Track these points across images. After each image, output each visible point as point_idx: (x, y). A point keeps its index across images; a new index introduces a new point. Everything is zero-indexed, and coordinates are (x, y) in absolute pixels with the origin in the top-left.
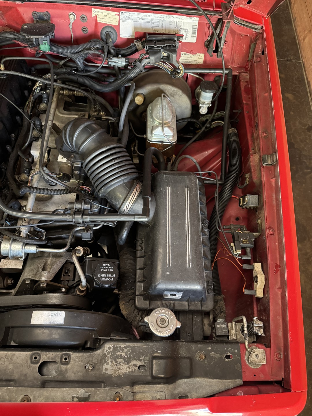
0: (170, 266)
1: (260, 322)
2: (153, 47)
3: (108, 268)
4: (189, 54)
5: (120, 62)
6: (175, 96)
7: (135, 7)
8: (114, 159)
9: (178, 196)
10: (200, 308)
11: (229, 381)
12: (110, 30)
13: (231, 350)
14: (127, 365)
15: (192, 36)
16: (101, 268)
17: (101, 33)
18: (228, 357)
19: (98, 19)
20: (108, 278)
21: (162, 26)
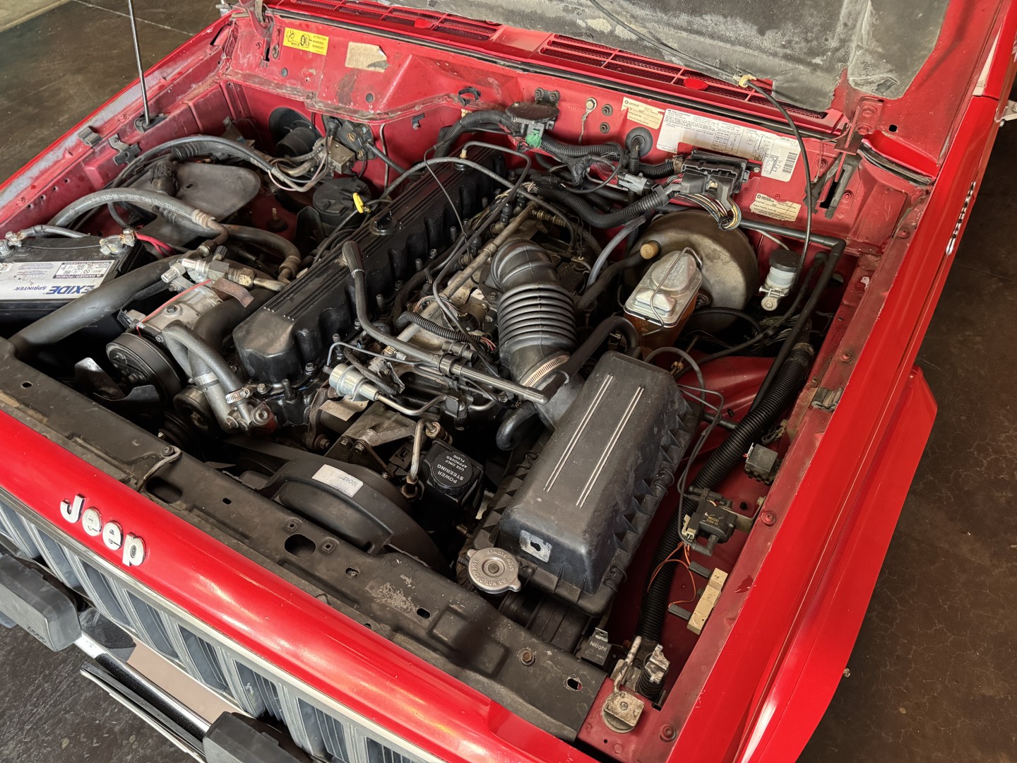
0: (548, 491)
1: (665, 660)
2: (695, 169)
3: (458, 463)
4: (772, 199)
5: (637, 184)
6: (715, 261)
7: (690, 104)
8: (542, 305)
9: (619, 395)
10: (576, 599)
11: (552, 720)
12: (643, 134)
13: (585, 675)
14: (404, 598)
15: (784, 171)
16: (448, 457)
17: (628, 136)
18: (573, 684)
19: (629, 115)
20: (451, 476)
21: (732, 144)
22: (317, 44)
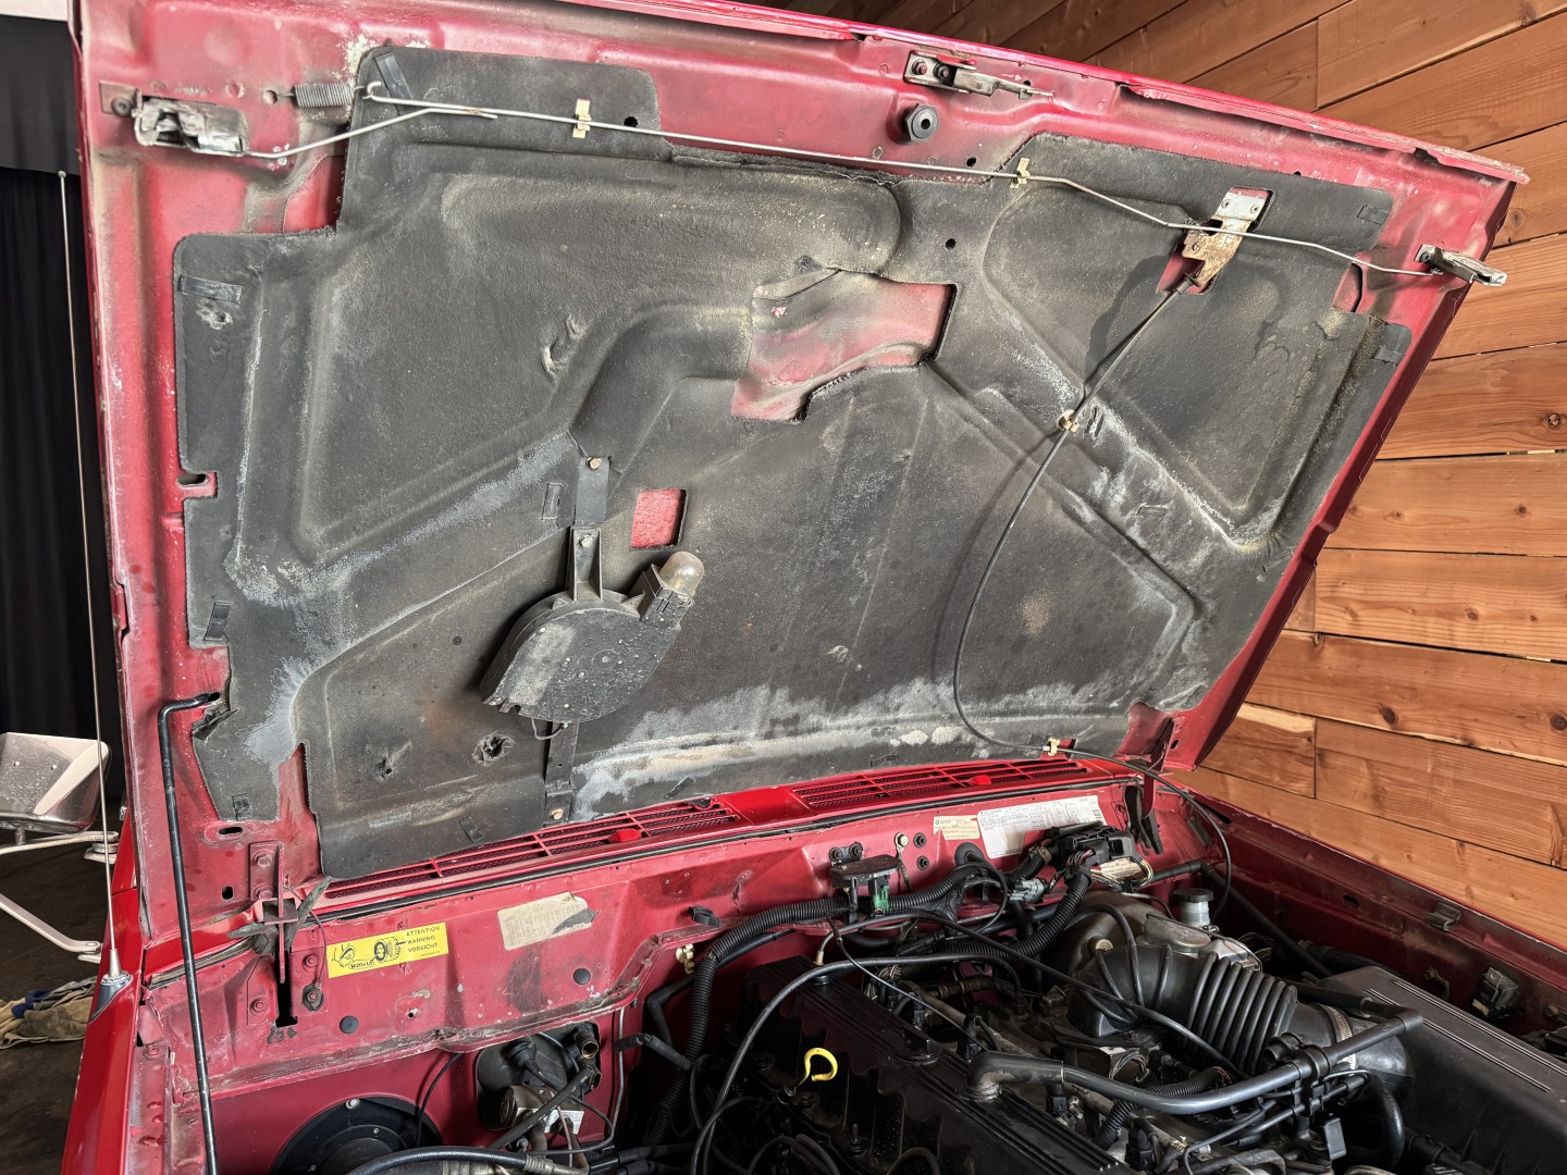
5: (1034, 887)
12: (969, 849)
19: (945, 835)
22: (419, 944)
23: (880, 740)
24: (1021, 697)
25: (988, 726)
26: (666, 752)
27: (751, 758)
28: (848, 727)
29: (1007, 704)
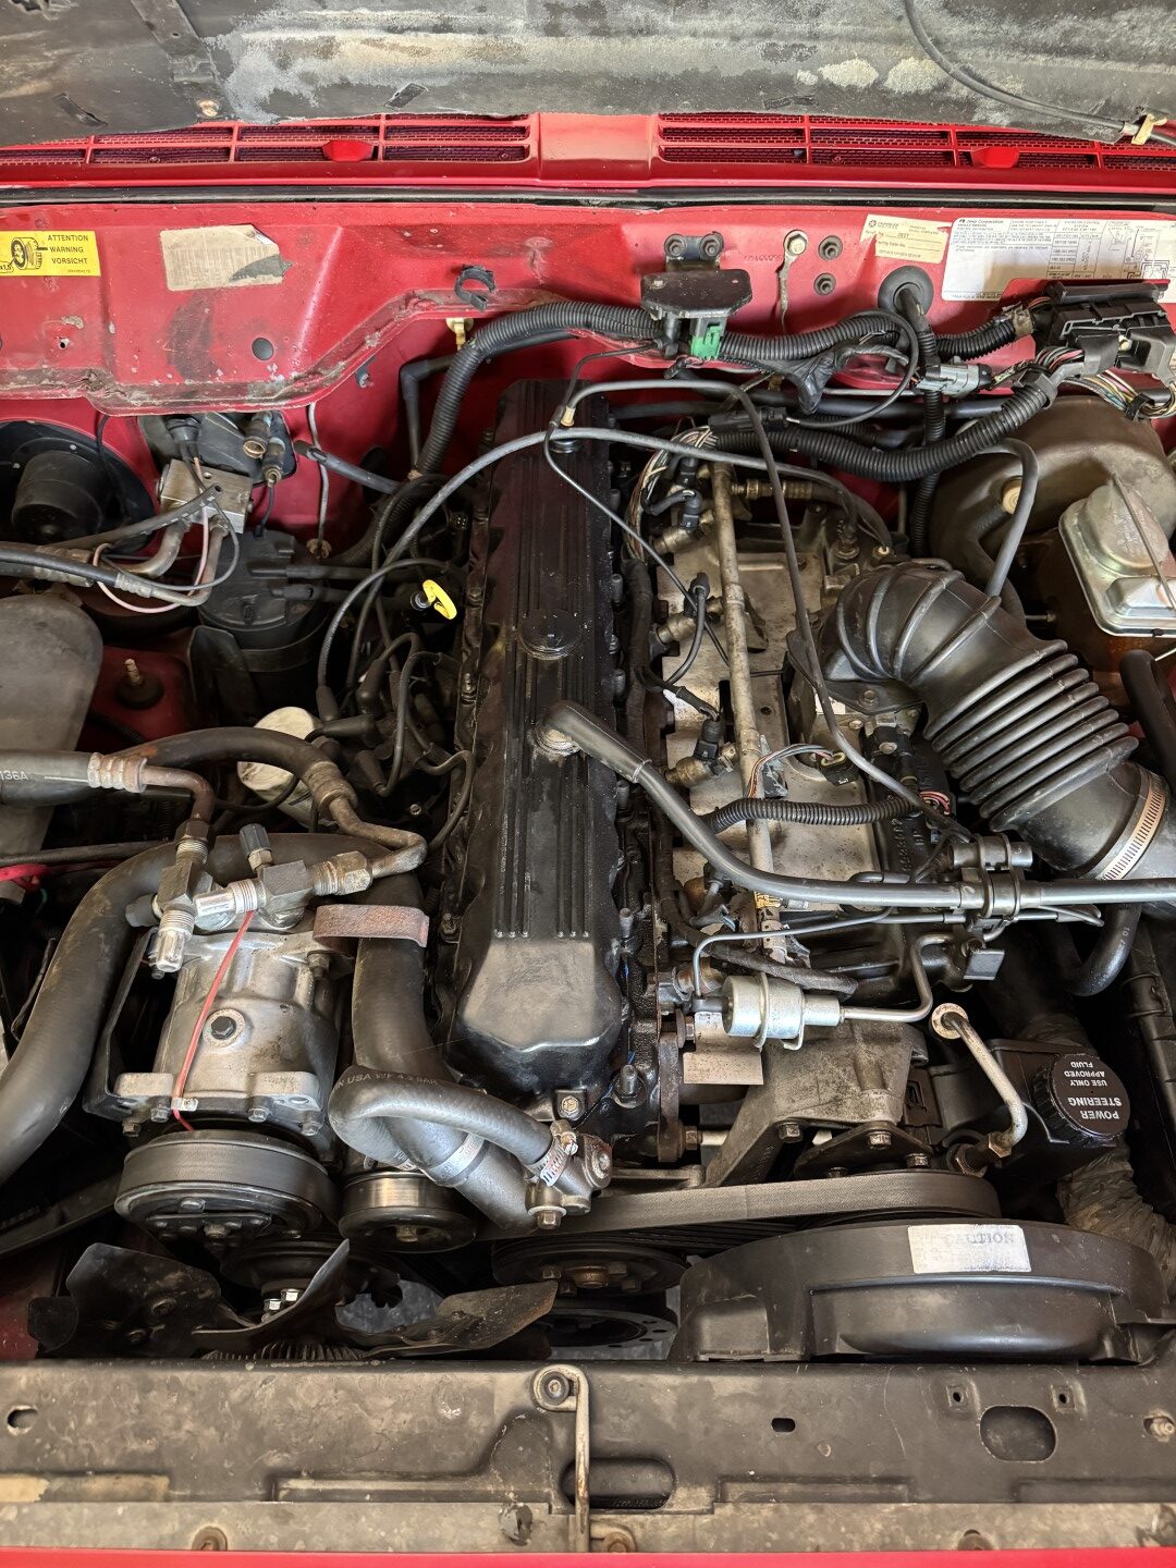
2: (1090, 324)
3: (1088, 1074)
5: (959, 379)
8: (1069, 693)
12: (915, 279)
16: (1067, 1074)
19: (878, 247)
20: (1103, 1109)
21: (1085, 258)
22: (66, 255)
23: (777, 68)
24: (1100, 24)
25: (1015, 70)
26: (365, 35)
27: (518, 68)
28: (713, 34)
29: (1066, 34)
